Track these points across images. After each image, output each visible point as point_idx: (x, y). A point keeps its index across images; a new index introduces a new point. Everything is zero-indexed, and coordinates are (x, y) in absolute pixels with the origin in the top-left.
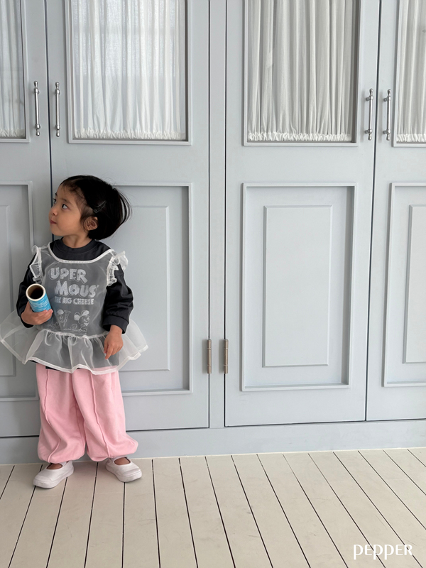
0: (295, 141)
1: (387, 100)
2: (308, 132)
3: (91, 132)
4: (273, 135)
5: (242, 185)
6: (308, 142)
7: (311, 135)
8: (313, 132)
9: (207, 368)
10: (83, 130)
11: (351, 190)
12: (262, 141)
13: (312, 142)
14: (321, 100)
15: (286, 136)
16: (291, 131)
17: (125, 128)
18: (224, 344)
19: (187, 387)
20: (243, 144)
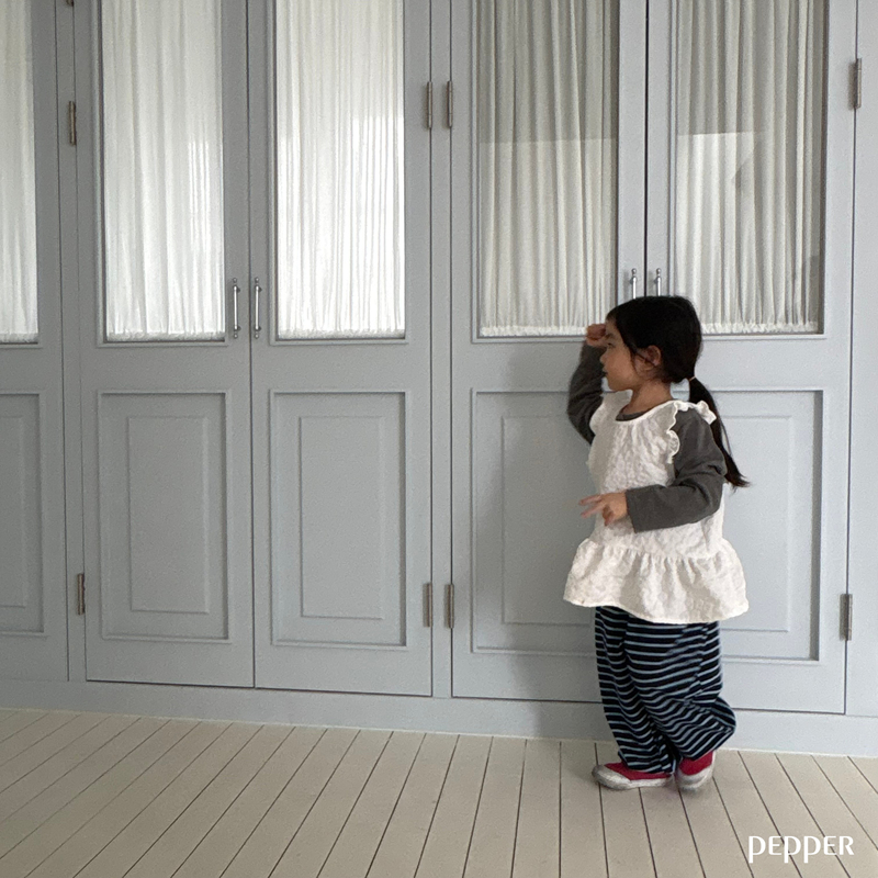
1: (656, 282)
2: (557, 324)
4: (512, 329)
5: (471, 391)
6: (556, 336)
7: (561, 328)
8: (564, 325)
12: (498, 337)
14: (572, 285)
15: (528, 330)
16: (535, 324)
18: (450, 589)
19: (403, 642)
20: (472, 341)
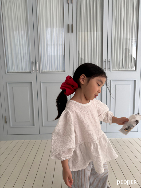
1: (109, 61)
3: (45, 71)
10: (43, 70)
17: (52, 70)
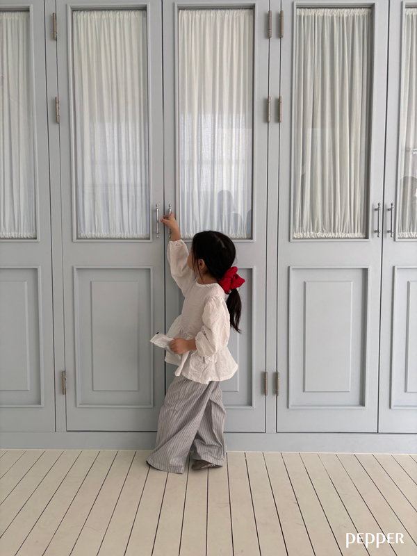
0: (325, 238)
1: (390, 210)
2: (334, 232)
4: (310, 234)
5: (289, 268)
6: (335, 238)
8: (338, 232)
9: (264, 391)
10: (186, 233)
11: (365, 271)
12: (303, 238)
13: (338, 238)
14: (343, 210)
15: (319, 234)
16: (323, 231)
18: (276, 375)
19: (250, 404)
20: (289, 240)
